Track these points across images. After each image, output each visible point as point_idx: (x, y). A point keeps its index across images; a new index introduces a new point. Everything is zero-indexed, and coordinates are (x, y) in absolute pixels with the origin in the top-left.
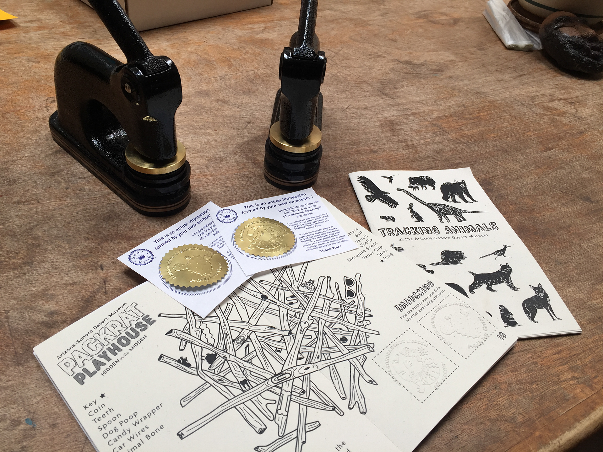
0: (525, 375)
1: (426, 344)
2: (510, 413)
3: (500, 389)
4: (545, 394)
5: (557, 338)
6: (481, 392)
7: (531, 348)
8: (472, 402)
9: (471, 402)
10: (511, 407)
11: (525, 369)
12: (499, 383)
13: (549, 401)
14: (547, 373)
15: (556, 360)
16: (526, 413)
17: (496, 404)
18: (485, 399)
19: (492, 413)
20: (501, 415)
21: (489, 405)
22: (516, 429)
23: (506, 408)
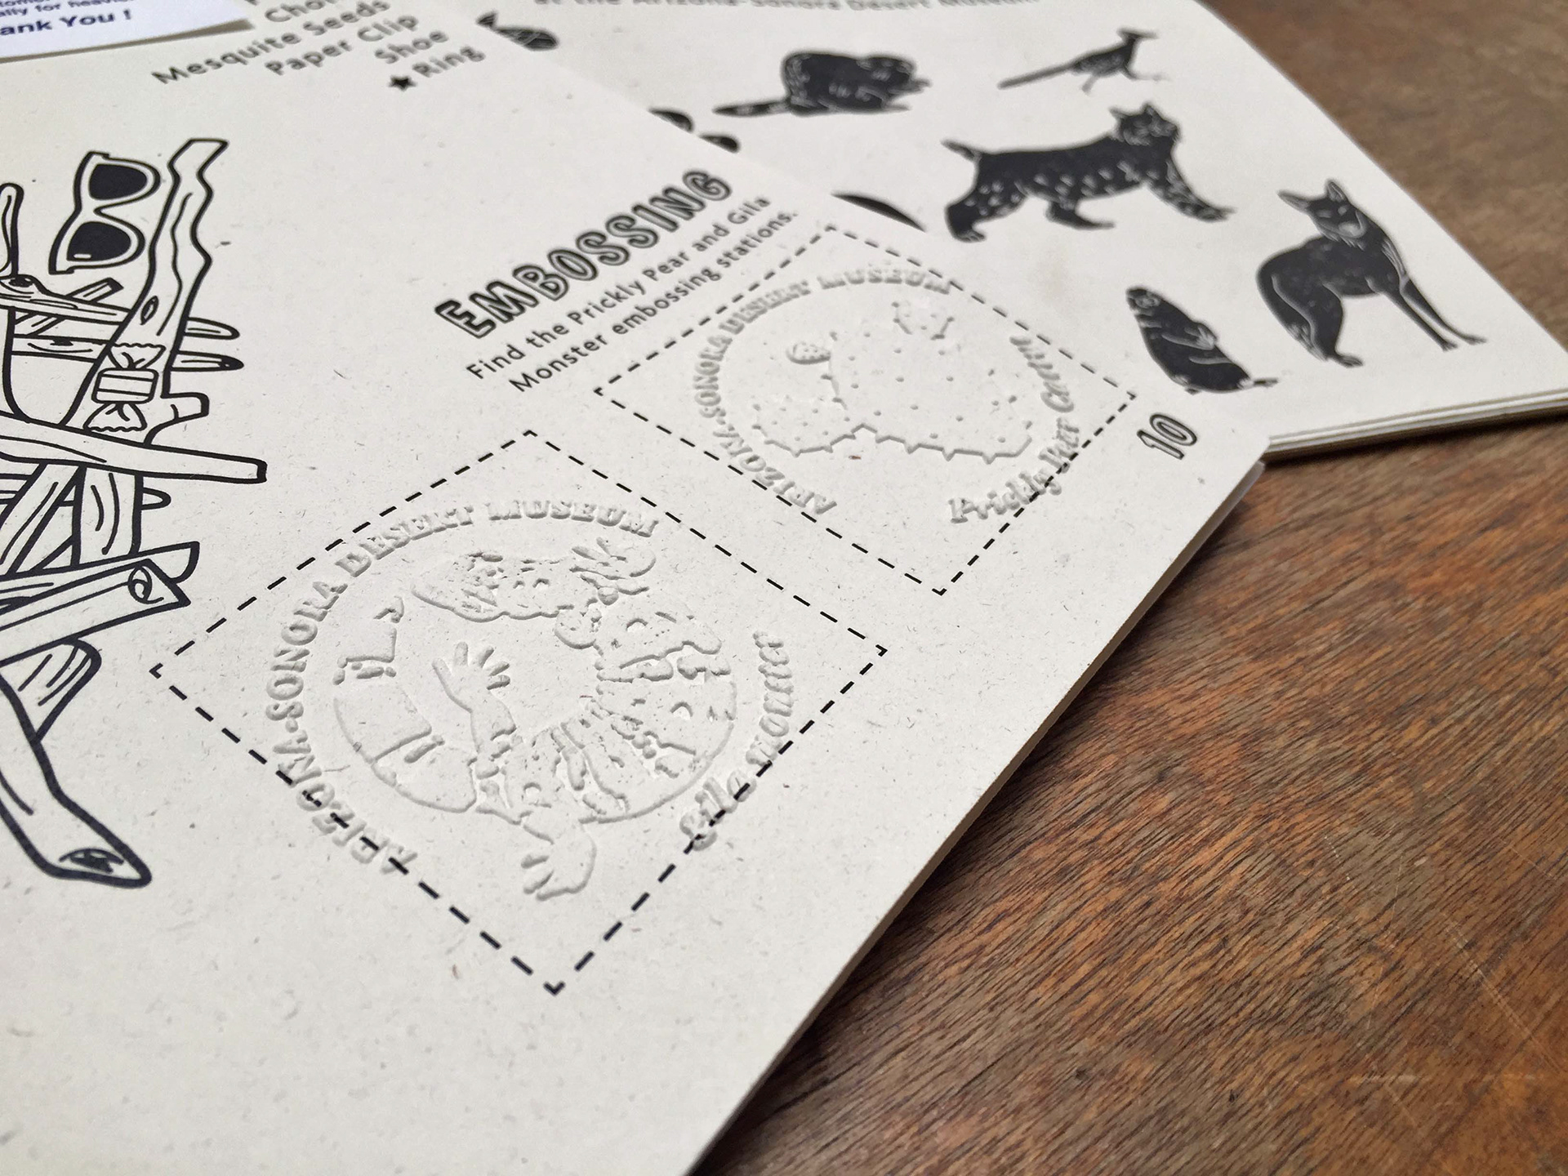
0: (1339, 671)
1: (647, 515)
2: (1293, 953)
3: (1195, 779)
4: (1493, 778)
5: (1479, 441)
6: (1065, 822)
7: (1345, 504)
8: (1002, 905)
9: (989, 913)
10: (1292, 902)
11: (1330, 632)
12: (1183, 741)
13: (1528, 825)
14: (1470, 640)
15: (1504, 562)
16: (1400, 936)
17: (1180, 900)
18: (1094, 873)
19: (1161, 969)
20: (1229, 975)
21: (1130, 908)
22: (1356, 1080)
23: (1257, 922)
